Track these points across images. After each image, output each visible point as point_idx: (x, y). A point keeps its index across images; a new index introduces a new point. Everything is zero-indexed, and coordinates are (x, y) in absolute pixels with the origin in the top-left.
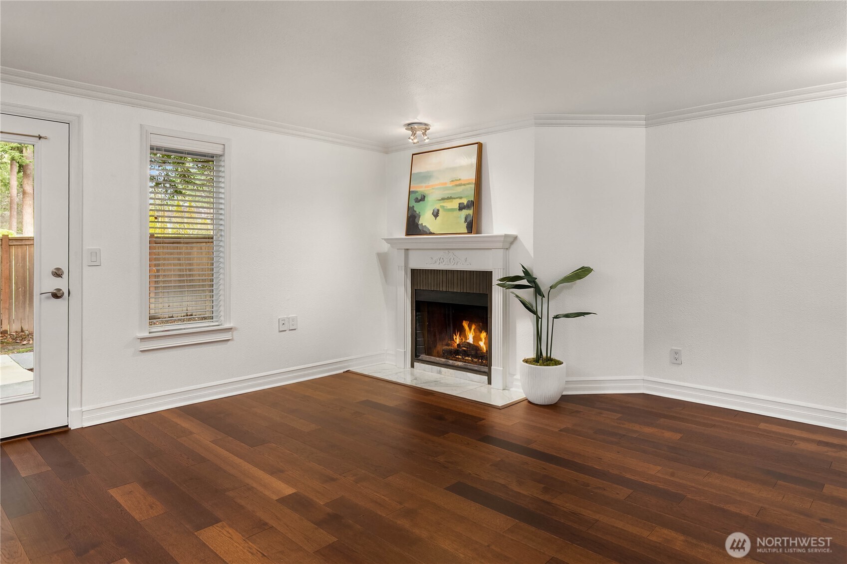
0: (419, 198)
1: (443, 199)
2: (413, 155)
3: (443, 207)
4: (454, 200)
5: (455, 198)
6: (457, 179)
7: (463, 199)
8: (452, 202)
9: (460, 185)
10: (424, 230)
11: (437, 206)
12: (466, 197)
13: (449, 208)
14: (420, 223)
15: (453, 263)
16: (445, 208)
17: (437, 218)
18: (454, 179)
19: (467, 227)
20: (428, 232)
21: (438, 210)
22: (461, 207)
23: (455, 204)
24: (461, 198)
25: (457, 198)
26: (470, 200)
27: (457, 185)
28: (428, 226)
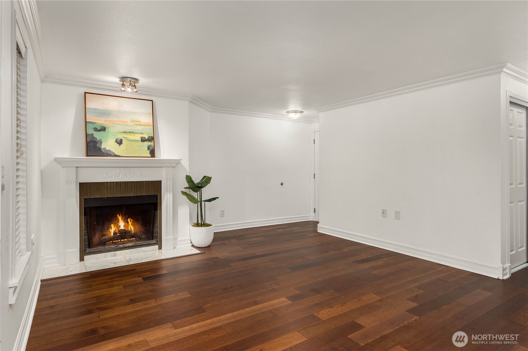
0: (99, 128)
1: (125, 132)
2: (85, 93)
3: (126, 138)
4: (136, 134)
5: (137, 133)
6: (136, 120)
7: (144, 135)
8: (134, 135)
9: (140, 125)
10: (109, 153)
11: (120, 136)
12: (147, 133)
13: (131, 139)
14: (103, 147)
15: (129, 177)
16: (128, 139)
17: (121, 145)
18: (134, 120)
19: (150, 153)
20: (113, 154)
21: (122, 140)
22: (143, 140)
23: (138, 137)
24: (142, 134)
25: (139, 133)
26: (151, 136)
27: (137, 125)
28: (111, 150)
